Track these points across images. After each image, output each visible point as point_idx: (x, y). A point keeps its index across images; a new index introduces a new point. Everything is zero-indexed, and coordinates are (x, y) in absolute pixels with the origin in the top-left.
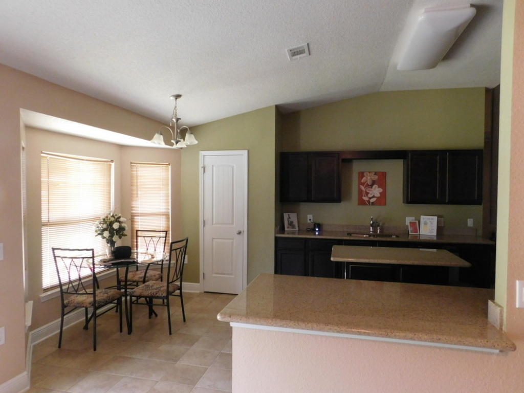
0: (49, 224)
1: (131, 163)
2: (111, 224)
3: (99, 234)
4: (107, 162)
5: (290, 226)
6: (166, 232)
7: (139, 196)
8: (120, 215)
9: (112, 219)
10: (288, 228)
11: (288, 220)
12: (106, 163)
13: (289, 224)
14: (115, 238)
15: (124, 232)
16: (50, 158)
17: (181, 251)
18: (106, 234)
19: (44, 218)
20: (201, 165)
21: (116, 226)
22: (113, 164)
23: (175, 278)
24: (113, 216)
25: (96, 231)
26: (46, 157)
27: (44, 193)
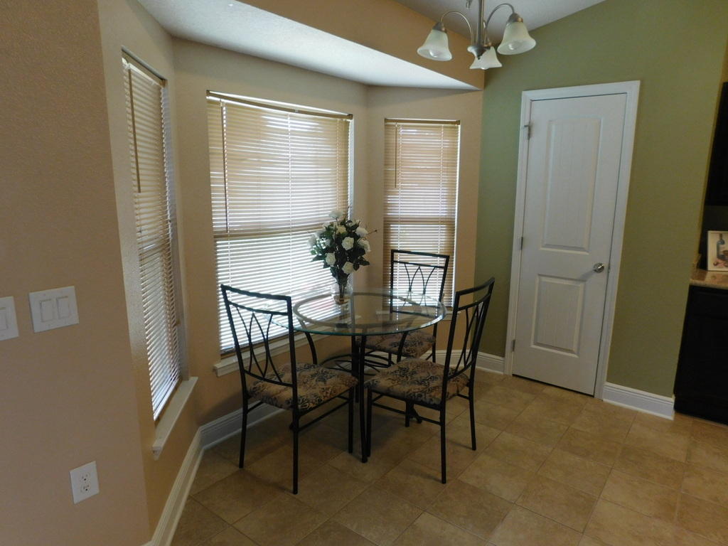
0: (226, 235)
1: (386, 120)
2: (340, 238)
3: (318, 258)
4: (341, 117)
5: (720, 261)
6: (448, 258)
7: (399, 184)
8: (358, 221)
9: (342, 230)
10: (716, 264)
11: (718, 248)
12: (338, 120)
13: (719, 257)
14: (347, 267)
15: (363, 256)
16: (227, 105)
17: (477, 310)
18: (331, 258)
19: (219, 222)
20: (524, 121)
21: (348, 243)
22: (352, 122)
23: (462, 365)
24: (343, 223)
25: (313, 253)
26: (218, 103)
27: (216, 174)
